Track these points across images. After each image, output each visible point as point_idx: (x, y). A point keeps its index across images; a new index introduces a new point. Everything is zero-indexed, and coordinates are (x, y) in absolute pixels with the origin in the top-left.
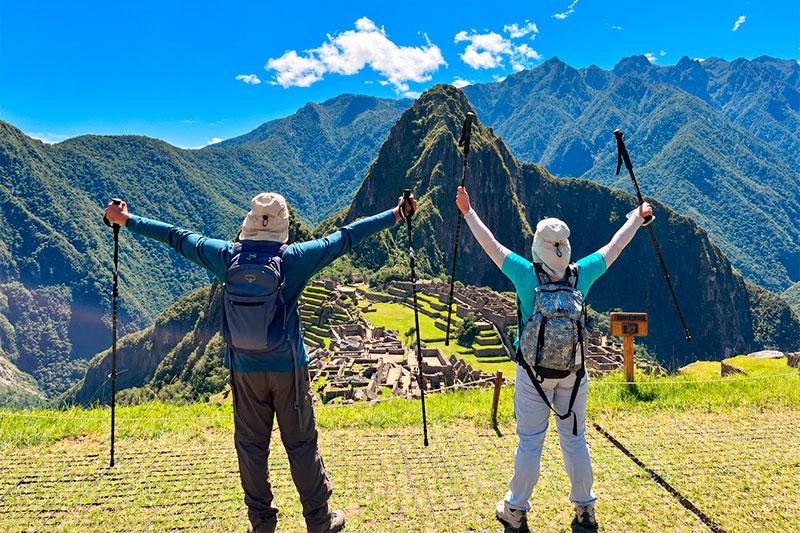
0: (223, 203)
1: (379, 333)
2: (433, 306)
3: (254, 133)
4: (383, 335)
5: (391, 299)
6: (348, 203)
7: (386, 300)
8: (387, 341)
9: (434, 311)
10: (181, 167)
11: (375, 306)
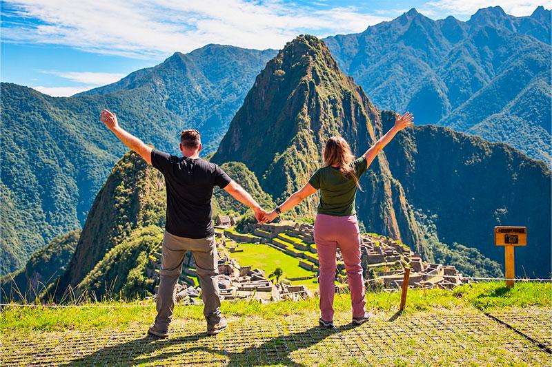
0: (93, 149)
1: (246, 272)
2: (297, 247)
3: (122, 82)
4: (249, 274)
5: (258, 240)
6: (214, 149)
7: (253, 241)
8: (254, 279)
9: (297, 251)
10: (51, 114)
11: (242, 246)
